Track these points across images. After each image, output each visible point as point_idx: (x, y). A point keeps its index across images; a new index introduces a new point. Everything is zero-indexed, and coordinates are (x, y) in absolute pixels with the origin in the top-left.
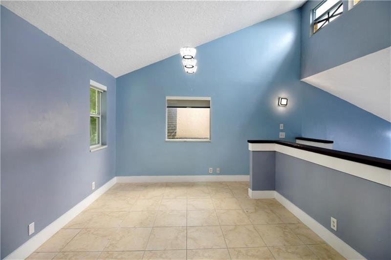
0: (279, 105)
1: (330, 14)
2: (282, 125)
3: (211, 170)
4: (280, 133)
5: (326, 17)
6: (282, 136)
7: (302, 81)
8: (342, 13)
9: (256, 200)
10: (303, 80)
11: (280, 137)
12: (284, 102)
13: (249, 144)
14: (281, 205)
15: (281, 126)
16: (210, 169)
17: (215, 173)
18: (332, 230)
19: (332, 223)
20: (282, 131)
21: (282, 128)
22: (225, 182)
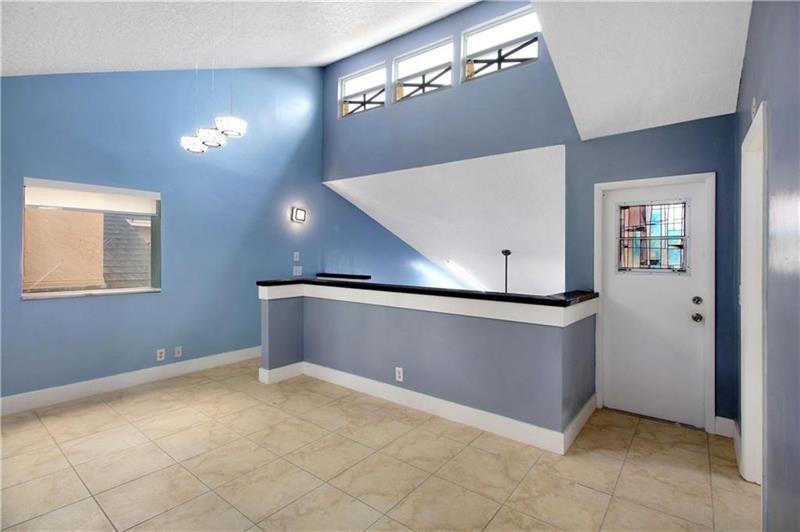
0: (292, 219)
1: (368, 98)
2: (296, 254)
3: (161, 353)
4: (295, 268)
5: (361, 99)
6: (298, 272)
7: (325, 186)
8: (382, 103)
9: (275, 384)
10: (325, 183)
11: (295, 274)
12: (301, 215)
13: (260, 287)
14: (317, 380)
15: (296, 256)
16: (159, 351)
17: (171, 359)
18: (398, 384)
19: (397, 374)
20: (297, 264)
21: (297, 259)
22: (197, 372)
